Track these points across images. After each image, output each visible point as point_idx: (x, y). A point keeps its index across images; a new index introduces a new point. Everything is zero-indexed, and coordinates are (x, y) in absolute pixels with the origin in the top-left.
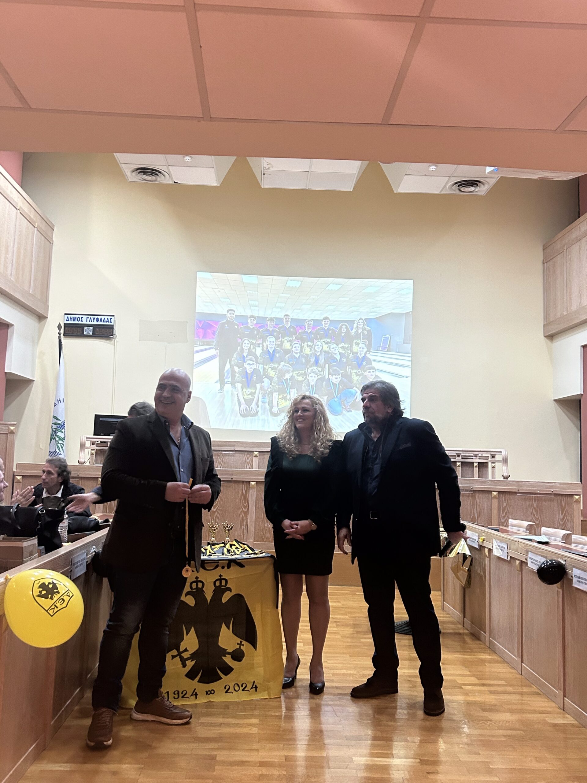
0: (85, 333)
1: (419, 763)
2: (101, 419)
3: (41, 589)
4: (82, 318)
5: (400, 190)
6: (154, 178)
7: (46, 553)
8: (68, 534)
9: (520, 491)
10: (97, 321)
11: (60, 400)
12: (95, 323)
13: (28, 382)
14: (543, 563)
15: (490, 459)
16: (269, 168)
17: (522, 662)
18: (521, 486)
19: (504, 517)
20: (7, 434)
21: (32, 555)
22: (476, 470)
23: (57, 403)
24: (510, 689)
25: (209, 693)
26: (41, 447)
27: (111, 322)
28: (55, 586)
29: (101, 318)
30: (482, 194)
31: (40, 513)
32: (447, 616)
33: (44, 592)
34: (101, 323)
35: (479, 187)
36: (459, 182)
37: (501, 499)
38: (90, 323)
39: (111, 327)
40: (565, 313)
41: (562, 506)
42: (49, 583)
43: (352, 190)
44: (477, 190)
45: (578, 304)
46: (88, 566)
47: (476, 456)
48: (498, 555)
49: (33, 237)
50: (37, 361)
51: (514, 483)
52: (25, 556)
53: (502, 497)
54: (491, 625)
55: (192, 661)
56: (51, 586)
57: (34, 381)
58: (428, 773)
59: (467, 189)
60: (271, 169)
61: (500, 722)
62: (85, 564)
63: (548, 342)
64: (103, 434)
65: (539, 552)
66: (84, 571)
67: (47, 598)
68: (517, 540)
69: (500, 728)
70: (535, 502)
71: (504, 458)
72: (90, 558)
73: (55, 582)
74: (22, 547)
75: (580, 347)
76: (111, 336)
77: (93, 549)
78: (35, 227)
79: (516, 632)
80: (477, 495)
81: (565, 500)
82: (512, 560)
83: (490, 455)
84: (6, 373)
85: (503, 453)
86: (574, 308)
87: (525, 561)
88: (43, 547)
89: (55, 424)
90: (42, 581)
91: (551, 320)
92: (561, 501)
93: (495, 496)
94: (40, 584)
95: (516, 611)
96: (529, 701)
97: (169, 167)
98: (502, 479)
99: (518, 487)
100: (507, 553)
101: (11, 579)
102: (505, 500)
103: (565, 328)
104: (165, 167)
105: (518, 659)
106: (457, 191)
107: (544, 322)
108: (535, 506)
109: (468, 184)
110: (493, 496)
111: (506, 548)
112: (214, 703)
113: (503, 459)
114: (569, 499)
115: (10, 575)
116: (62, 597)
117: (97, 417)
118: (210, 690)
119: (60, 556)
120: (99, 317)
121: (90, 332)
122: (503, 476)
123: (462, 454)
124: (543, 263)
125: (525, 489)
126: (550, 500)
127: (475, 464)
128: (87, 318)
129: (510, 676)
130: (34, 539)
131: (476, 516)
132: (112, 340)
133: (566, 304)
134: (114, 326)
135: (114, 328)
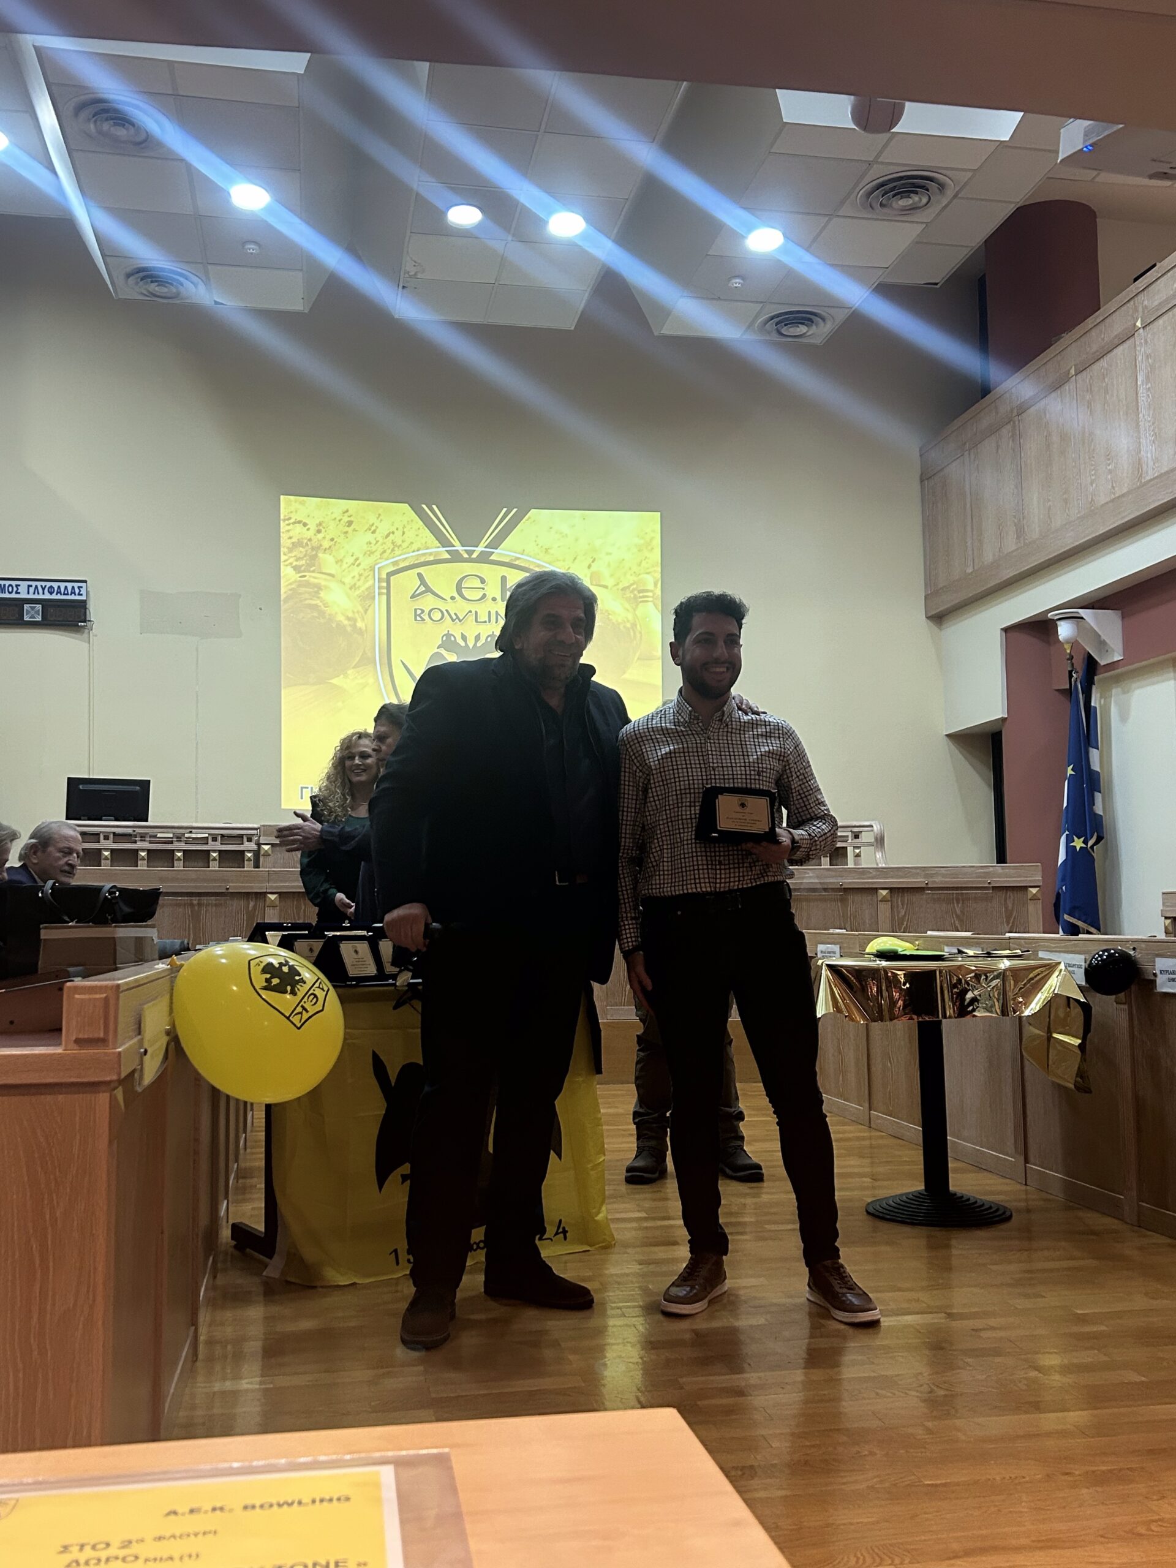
0: (26, 618)
2: (81, 787)
3: (268, 976)
4: (17, 586)
5: (666, 331)
6: (174, 290)
9: (930, 886)
10: (51, 593)
12: (47, 596)
15: (850, 841)
16: (416, 274)
18: (932, 876)
27: (80, 594)
28: (294, 970)
29: (59, 587)
30: (818, 341)
31: (108, 896)
33: (275, 981)
34: (59, 597)
35: (817, 325)
36: (780, 315)
37: (895, 904)
38: (36, 596)
39: (82, 606)
40: (970, 570)
41: (1006, 908)
42: (281, 964)
43: (573, 328)
45: (998, 550)
51: (918, 871)
53: (898, 899)
56: (285, 969)
59: (791, 330)
63: (933, 626)
64: (86, 818)
65: (1064, 947)
67: (285, 992)
70: (958, 903)
71: (879, 837)
73: (291, 963)
74: (114, 938)
75: (999, 631)
76: (83, 624)
80: (850, 898)
81: (1012, 897)
83: (850, 834)
85: (876, 827)
86: (989, 557)
90: (265, 961)
91: (942, 585)
92: (1005, 900)
93: (884, 897)
94: (262, 965)
97: (209, 267)
99: (925, 878)
102: (902, 904)
103: (971, 597)
104: (201, 265)
105: (1016, 1160)
106: (774, 334)
107: (925, 592)
108: (958, 912)
109: (795, 318)
110: (880, 898)
113: (876, 839)
114: (1020, 894)
116: (311, 991)
117: (73, 783)
120: (55, 585)
121: (36, 616)
124: (922, 481)
125: (938, 881)
126: (986, 899)
128: (29, 586)
132: (83, 633)
133: (970, 553)
134: (88, 602)
135: (88, 606)
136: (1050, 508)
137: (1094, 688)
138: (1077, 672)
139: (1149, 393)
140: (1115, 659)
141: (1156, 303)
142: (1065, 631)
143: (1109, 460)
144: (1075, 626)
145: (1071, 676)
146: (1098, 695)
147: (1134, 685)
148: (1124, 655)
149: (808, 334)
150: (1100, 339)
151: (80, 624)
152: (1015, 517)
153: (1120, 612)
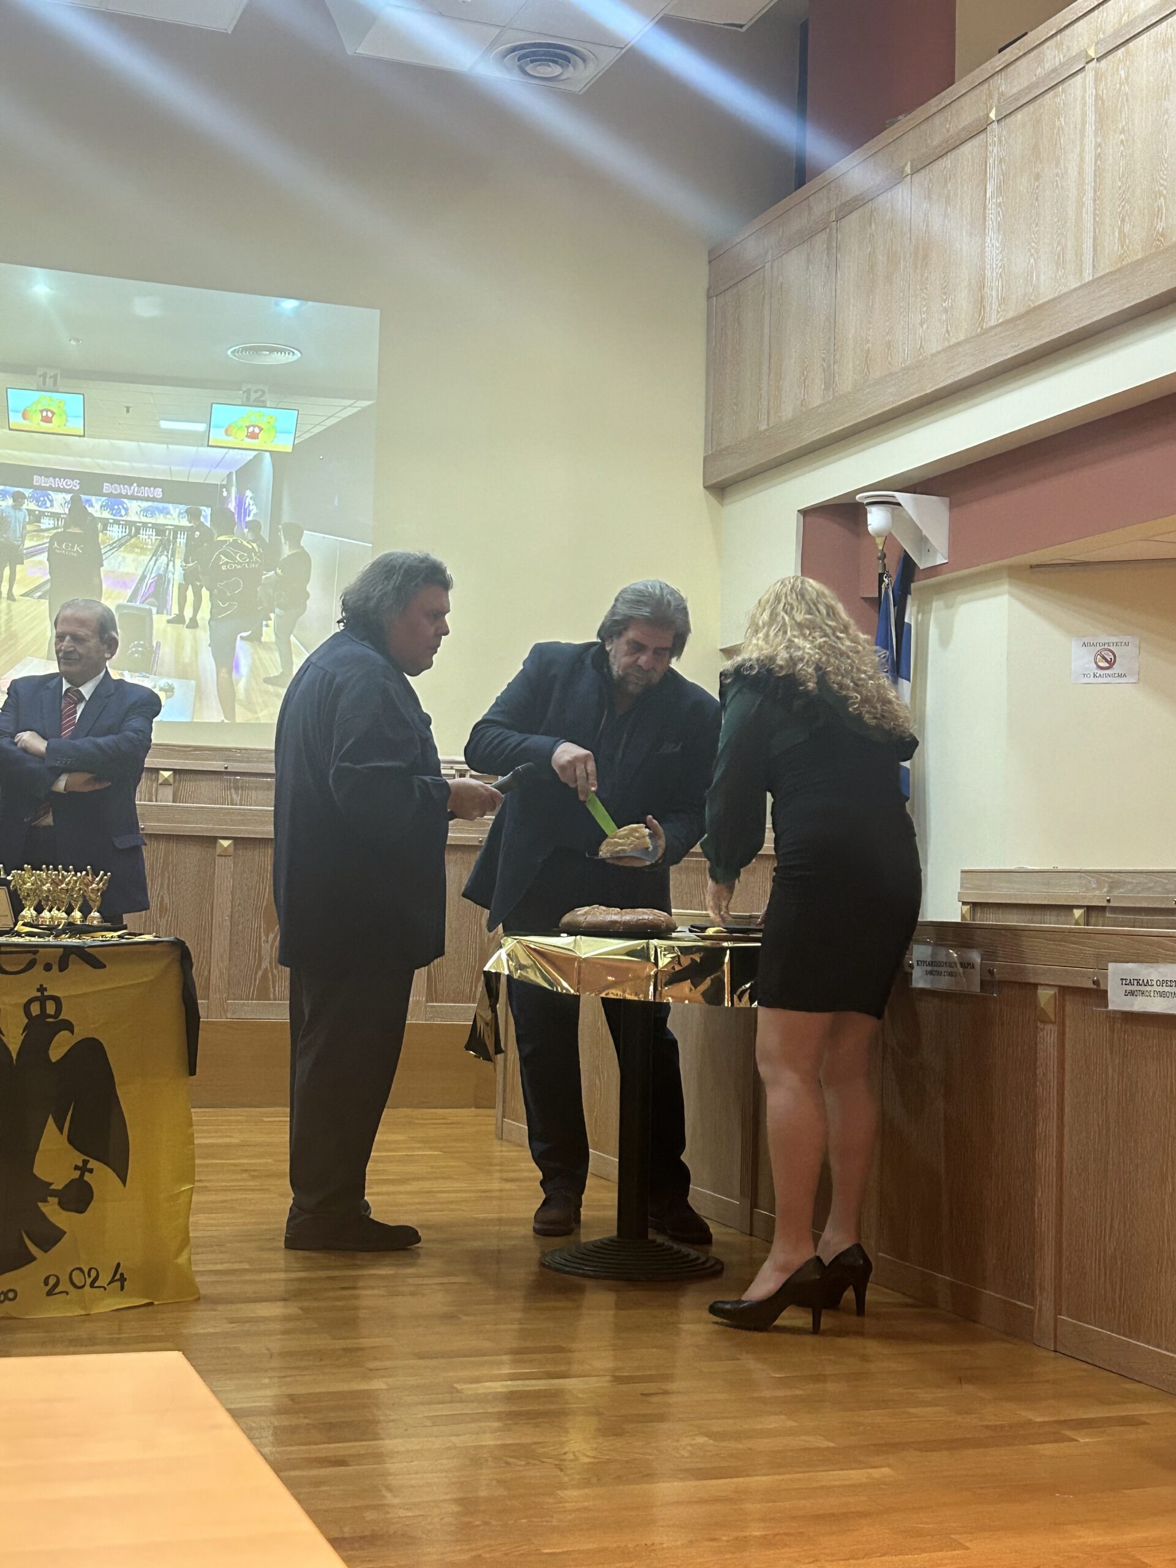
5: (364, 50)
25: (2, 1297)
30: (577, 88)
35: (574, 67)
36: (522, 47)
40: (763, 427)
43: (230, 31)
45: (799, 402)
59: (540, 69)
63: (712, 500)
75: (796, 513)
86: (788, 411)
91: (726, 444)
106: (517, 70)
107: (705, 451)
109: (546, 54)
118: (5, 1290)
124: (709, 297)
133: (765, 403)
136: (868, 351)
137: (909, 598)
138: (888, 576)
139: (999, 209)
140: (938, 563)
141: (1015, 90)
142: (876, 519)
143: (945, 294)
144: (890, 516)
145: (881, 581)
146: (915, 609)
147: (960, 598)
148: (949, 557)
149: (563, 77)
150: (944, 130)
152: (824, 360)
153: (947, 500)
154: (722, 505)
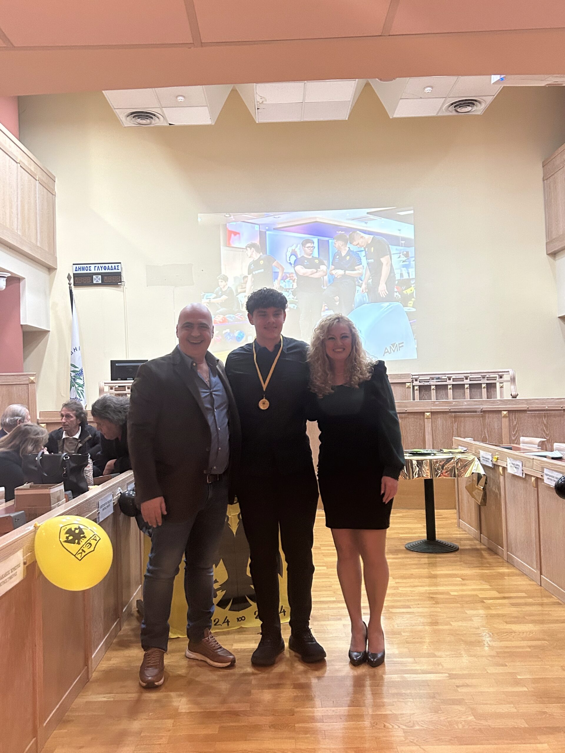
0: (95, 282)
1: (447, 677)
2: (117, 364)
3: (68, 535)
4: (90, 267)
5: (396, 115)
6: (148, 121)
7: (74, 498)
8: (94, 477)
9: (530, 409)
10: (105, 269)
11: (76, 349)
12: (103, 271)
13: (44, 333)
14: (560, 479)
15: (498, 379)
16: (263, 102)
17: (541, 574)
18: (531, 404)
19: (515, 435)
20: (28, 384)
21: (60, 501)
22: (484, 391)
23: (73, 351)
24: (530, 600)
25: (240, 619)
26: (62, 395)
27: (118, 269)
28: (81, 532)
30: (479, 113)
31: (64, 458)
32: (464, 532)
33: (71, 538)
34: (109, 271)
35: (476, 106)
36: (455, 103)
37: (511, 418)
38: (99, 271)
39: (119, 275)
42: (76, 529)
43: (347, 119)
44: (473, 110)
46: (115, 507)
47: (484, 377)
48: (513, 473)
49: (36, 191)
50: (51, 313)
51: (523, 401)
52: (52, 502)
53: (513, 416)
54: (509, 541)
55: (222, 591)
56: (77, 531)
57: (49, 331)
58: (457, 686)
59: (463, 109)
60: (264, 103)
61: (523, 633)
62: (112, 505)
63: (551, 259)
64: (120, 379)
65: (554, 468)
66: (112, 512)
68: (532, 457)
69: (523, 639)
70: (545, 418)
71: (512, 377)
72: (117, 499)
73: (82, 527)
74: (49, 494)
77: (119, 491)
78: (36, 180)
79: (535, 546)
80: (487, 415)
82: (527, 477)
83: (497, 376)
84: (21, 325)
85: (511, 372)
87: (541, 477)
88: (70, 492)
89: (73, 371)
90: (68, 527)
91: (554, 237)
93: (505, 415)
94: (66, 530)
95: (534, 526)
96: (551, 611)
97: (164, 109)
98: (510, 398)
99: (527, 405)
100: (522, 470)
101: (39, 526)
102: (515, 419)
104: (159, 109)
105: (537, 572)
107: (546, 240)
108: (545, 422)
109: (464, 104)
110: (503, 415)
111: (520, 464)
112: (245, 629)
113: (511, 379)
115: (39, 523)
116: (89, 542)
117: (113, 363)
118: (241, 617)
119: (87, 500)
120: (107, 265)
121: (99, 281)
122: (511, 395)
123: (470, 377)
124: (544, 181)
125: (534, 406)
126: (560, 416)
127: (483, 386)
128: (95, 267)
129: (529, 588)
130: (60, 485)
131: (487, 435)
132: (121, 287)
134: (122, 273)
135: (122, 275)
151: (119, 283)
154: (555, 261)
